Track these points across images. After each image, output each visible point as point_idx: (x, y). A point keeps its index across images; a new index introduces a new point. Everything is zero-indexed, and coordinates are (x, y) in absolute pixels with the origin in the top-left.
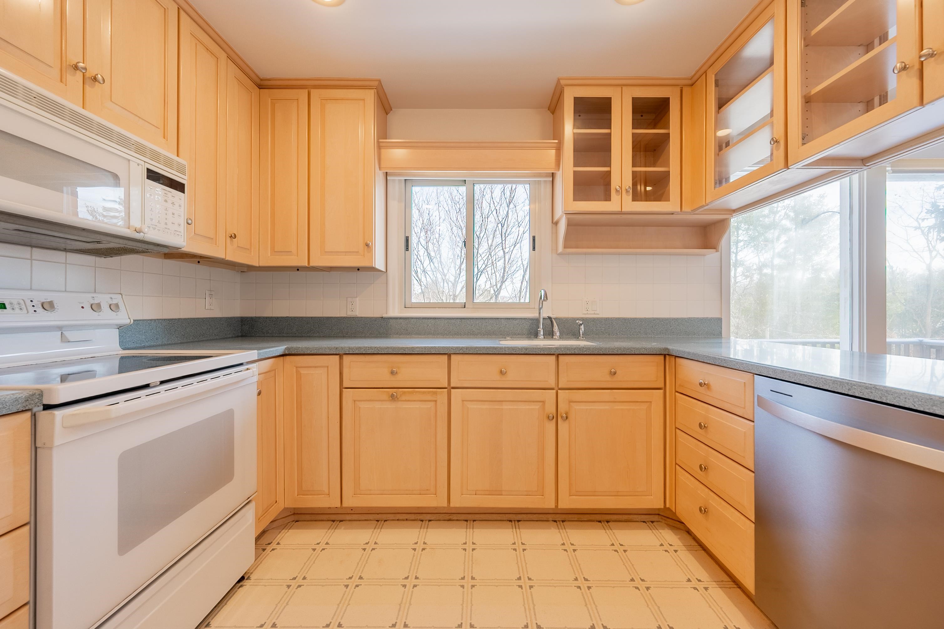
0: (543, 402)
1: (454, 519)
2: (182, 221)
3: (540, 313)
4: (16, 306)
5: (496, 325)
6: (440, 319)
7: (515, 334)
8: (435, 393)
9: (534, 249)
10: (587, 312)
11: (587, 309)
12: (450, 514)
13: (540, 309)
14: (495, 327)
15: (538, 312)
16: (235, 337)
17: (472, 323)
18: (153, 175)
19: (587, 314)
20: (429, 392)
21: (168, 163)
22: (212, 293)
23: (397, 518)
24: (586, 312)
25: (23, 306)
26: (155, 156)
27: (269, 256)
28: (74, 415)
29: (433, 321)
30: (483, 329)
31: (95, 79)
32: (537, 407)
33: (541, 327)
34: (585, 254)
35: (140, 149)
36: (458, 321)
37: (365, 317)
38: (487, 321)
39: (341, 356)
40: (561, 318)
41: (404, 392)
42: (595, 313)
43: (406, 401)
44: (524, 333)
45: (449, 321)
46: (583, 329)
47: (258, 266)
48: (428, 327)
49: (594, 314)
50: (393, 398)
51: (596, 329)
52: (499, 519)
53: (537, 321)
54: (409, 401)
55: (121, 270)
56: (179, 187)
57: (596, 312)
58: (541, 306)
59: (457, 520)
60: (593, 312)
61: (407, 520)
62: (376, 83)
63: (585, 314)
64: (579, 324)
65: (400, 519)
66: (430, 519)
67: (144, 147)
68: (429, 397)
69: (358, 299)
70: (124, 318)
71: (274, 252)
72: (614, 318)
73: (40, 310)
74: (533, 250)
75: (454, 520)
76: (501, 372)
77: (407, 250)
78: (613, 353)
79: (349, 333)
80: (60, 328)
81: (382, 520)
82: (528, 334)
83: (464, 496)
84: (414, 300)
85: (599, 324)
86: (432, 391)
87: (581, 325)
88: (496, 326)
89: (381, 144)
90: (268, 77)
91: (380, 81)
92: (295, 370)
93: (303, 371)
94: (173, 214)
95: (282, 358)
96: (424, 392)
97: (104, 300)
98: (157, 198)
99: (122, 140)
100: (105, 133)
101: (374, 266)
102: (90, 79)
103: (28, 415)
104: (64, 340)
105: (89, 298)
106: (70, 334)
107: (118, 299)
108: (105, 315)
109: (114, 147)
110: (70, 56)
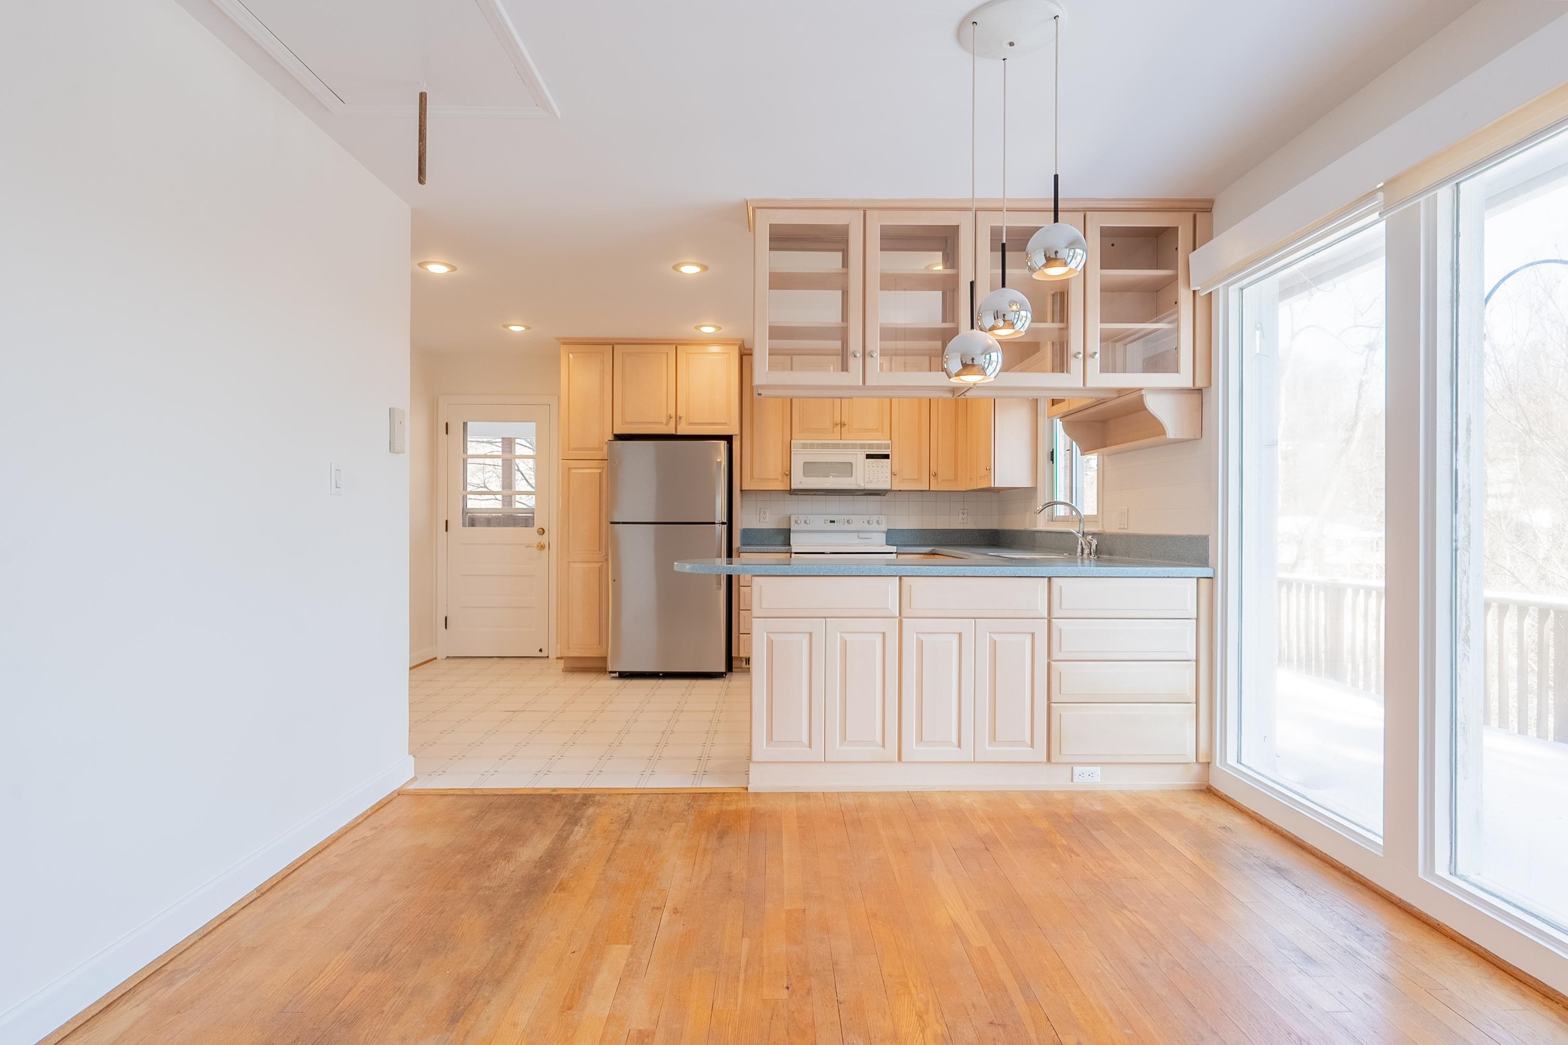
2: (889, 475)
4: (839, 522)
18: (869, 456)
21: (879, 446)
24: (1120, 526)
26: (871, 446)
31: (845, 425)
35: (863, 446)
42: (1125, 527)
46: (1094, 547)
49: (1124, 529)
56: (886, 457)
63: (1119, 529)
67: (864, 444)
70: (884, 527)
73: (846, 523)
77: (1053, 462)
80: (858, 532)
84: (1057, 514)
94: (883, 472)
97: (874, 518)
98: (873, 467)
99: (854, 446)
100: (845, 446)
101: (993, 486)
102: (842, 425)
103: (789, 554)
104: (859, 537)
105: (866, 518)
106: (861, 535)
107: (883, 518)
108: (874, 526)
109: (850, 451)
110: (835, 420)
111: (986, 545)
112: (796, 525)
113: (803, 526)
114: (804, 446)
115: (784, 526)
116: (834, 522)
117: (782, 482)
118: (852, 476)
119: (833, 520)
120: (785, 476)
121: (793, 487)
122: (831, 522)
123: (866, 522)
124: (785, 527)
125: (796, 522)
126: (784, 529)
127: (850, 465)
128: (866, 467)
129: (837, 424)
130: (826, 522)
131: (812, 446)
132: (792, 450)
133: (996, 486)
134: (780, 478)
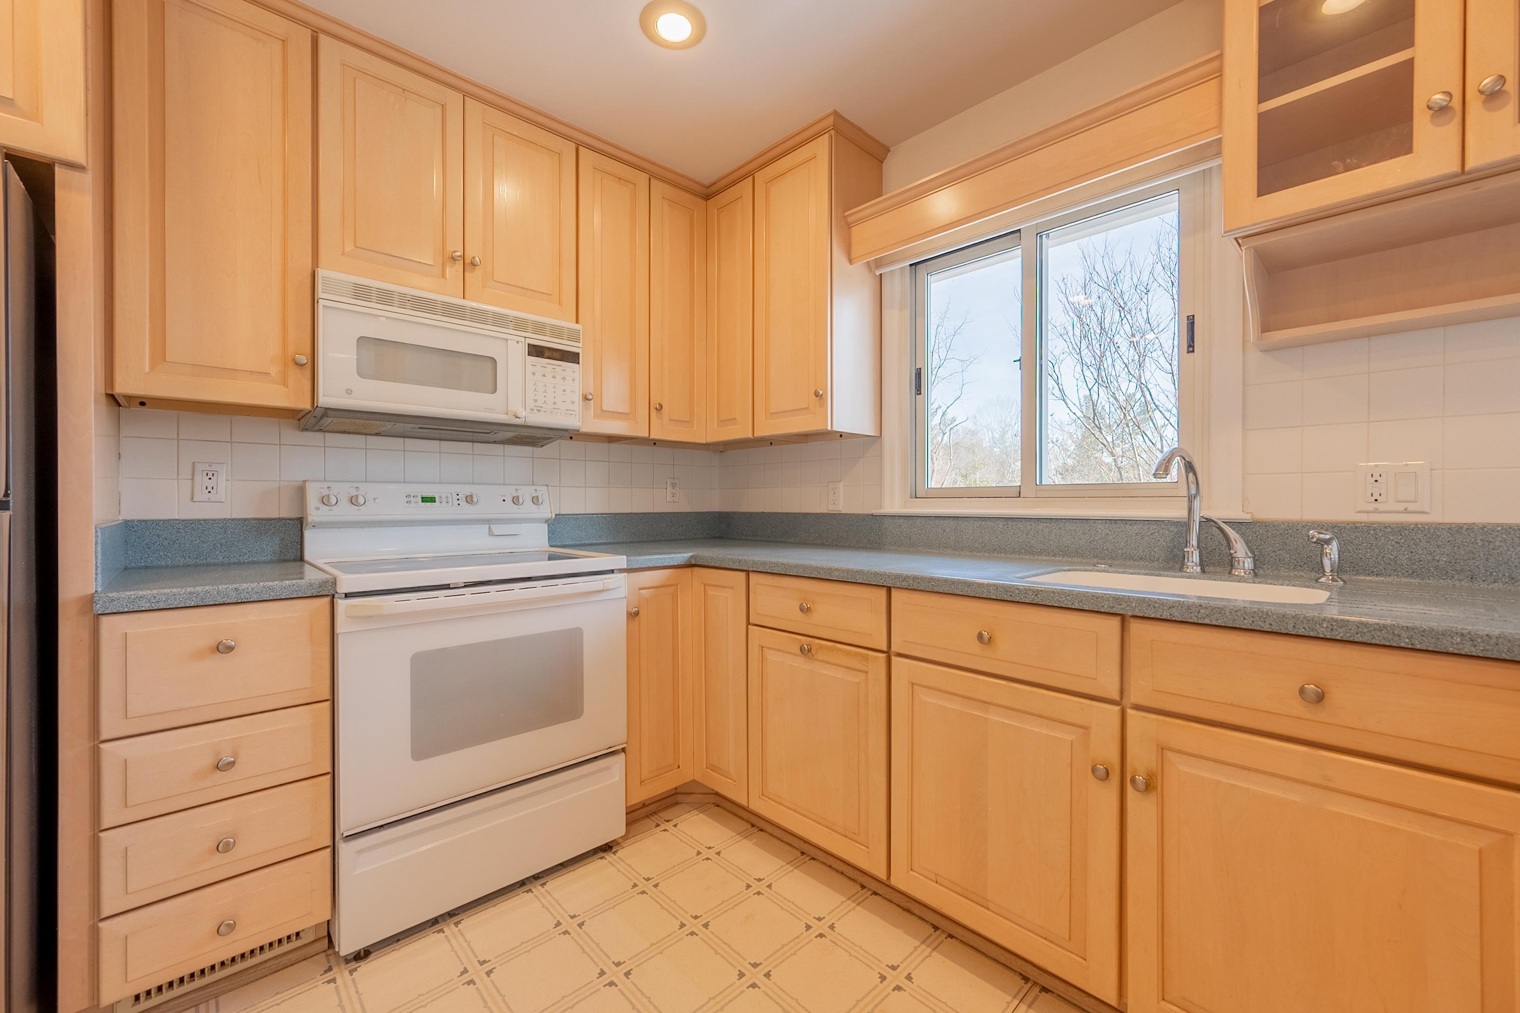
0: (1085, 728)
1: (915, 912)
2: (577, 398)
3: (1190, 510)
4: (444, 500)
5: (1084, 534)
6: (966, 519)
7: (1132, 558)
8: (866, 658)
9: (1191, 347)
10: (1376, 505)
11: (1376, 496)
12: (908, 900)
13: (1191, 499)
14: (1080, 539)
15: (1185, 503)
16: (712, 538)
17: (1029, 528)
19: (1376, 511)
20: (856, 654)
21: (557, 332)
22: (676, 481)
23: (829, 863)
24: (1371, 507)
25: (450, 500)
26: (539, 328)
27: (716, 427)
28: (356, 606)
29: (953, 523)
30: (1051, 543)
31: (473, 264)
32: (1068, 735)
33: (1194, 542)
34: (1370, 334)
35: (520, 325)
36: (1001, 523)
37: (850, 514)
38: (1062, 525)
39: (748, 572)
40: (1273, 522)
41: (821, 647)
42: (1410, 509)
43: (823, 661)
44: (1156, 556)
45: (983, 523)
46: (1335, 556)
47: (705, 442)
48: (945, 534)
49: (1406, 511)
50: (806, 652)
51: (1410, 559)
52: (1002, 960)
53: (1184, 526)
54: (828, 663)
55: (585, 461)
56: (572, 357)
57: (1411, 507)
58: (1193, 492)
59: (921, 918)
60: (1401, 507)
61: (842, 873)
62: (831, 120)
63: (1368, 512)
64: (1314, 540)
65: (833, 866)
66: (877, 891)
67: (525, 321)
68: (855, 664)
69: (842, 482)
70: (547, 511)
71: (722, 422)
72: (1498, 525)
73: (463, 503)
74: (1188, 352)
75: (914, 914)
76: (980, 637)
77: (919, 393)
78: (1312, 634)
79: (829, 540)
80: (489, 521)
81: (809, 855)
82: (1167, 560)
83: (914, 874)
84: (933, 484)
85: (1424, 544)
86: (861, 654)
87: (1328, 542)
88: (1082, 536)
89: (850, 219)
90: (713, 180)
91: (836, 113)
92: (703, 588)
93: (711, 592)
94: (564, 391)
95: (689, 570)
96: (848, 653)
97: (526, 493)
98: (544, 375)
99: (500, 320)
100: (479, 316)
101: (829, 428)
102: (469, 265)
103: (327, 600)
104: (491, 533)
105: (510, 491)
106: (497, 529)
107: (542, 492)
108: (527, 508)
109: (489, 329)
110: (450, 248)
111: (705, 538)
112: (324, 508)
113: (344, 511)
114: (361, 293)
115: (287, 511)
116: (432, 500)
117: (285, 384)
118: (495, 391)
119: (430, 495)
120: (293, 371)
121: (325, 399)
122: (425, 500)
123: (509, 500)
124: (284, 514)
125: (324, 500)
126: (279, 520)
127: (489, 365)
128: (529, 374)
129: (454, 259)
130: (412, 499)
131: (385, 297)
132: (320, 294)
133: (835, 429)
134: (274, 370)
